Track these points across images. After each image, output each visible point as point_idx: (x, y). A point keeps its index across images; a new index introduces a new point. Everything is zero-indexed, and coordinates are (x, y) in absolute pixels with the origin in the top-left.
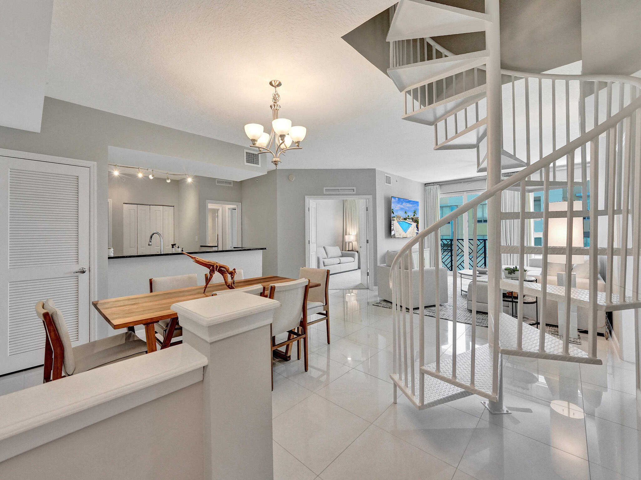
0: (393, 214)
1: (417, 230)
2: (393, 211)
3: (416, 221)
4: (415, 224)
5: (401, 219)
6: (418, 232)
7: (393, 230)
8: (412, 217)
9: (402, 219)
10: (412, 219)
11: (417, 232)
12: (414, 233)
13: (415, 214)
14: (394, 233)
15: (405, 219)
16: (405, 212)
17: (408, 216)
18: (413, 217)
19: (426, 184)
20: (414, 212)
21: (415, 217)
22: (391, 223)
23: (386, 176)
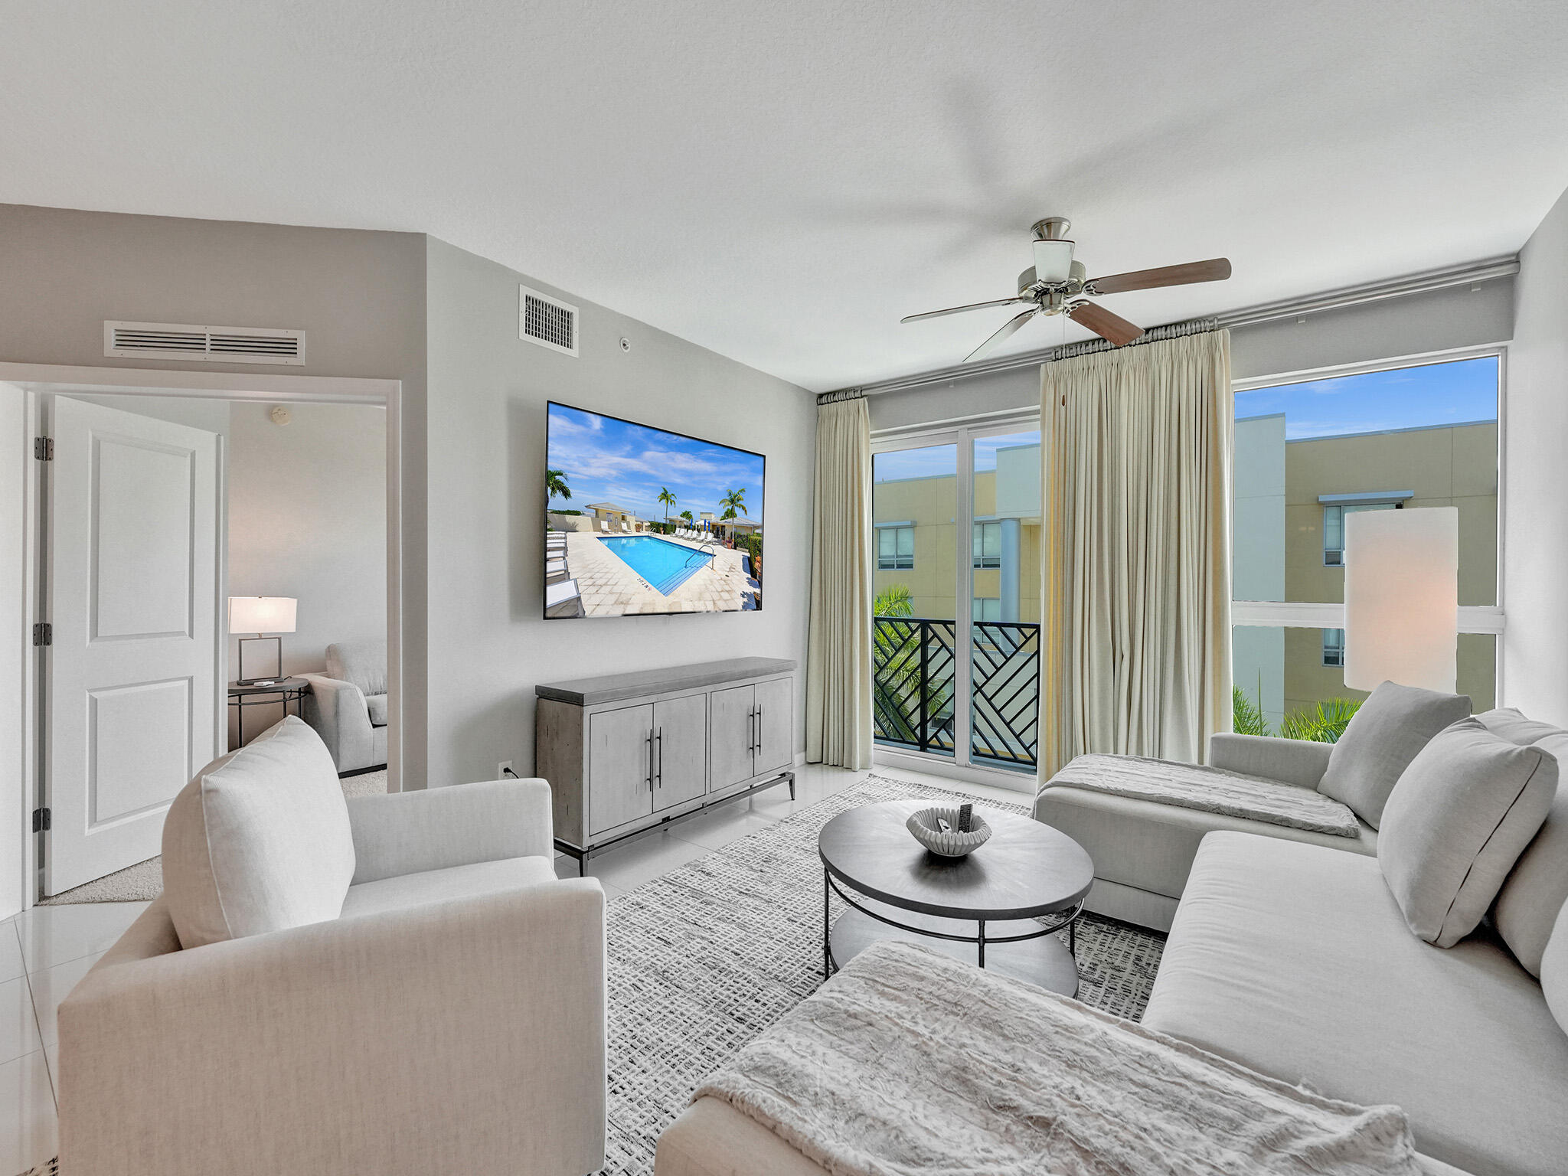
0: (566, 494)
1: (751, 584)
2: (566, 484)
3: (750, 545)
4: (738, 556)
5: (633, 524)
6: (758, 591)
7: (565, 576)
8: (715, 519)
9: (638, 528)
10: (718, 531)
11: (751, 590)
12: (726, 596)
13: (738, 511)
14: (574, 594)
15: (667, 528)
16: (665, 496)
17: (687, 515)
18: (722, 523)
19: (821, 396)
20: (732, 501)
21: (741, 518)
22: (548, 541)
23: (527, 298)
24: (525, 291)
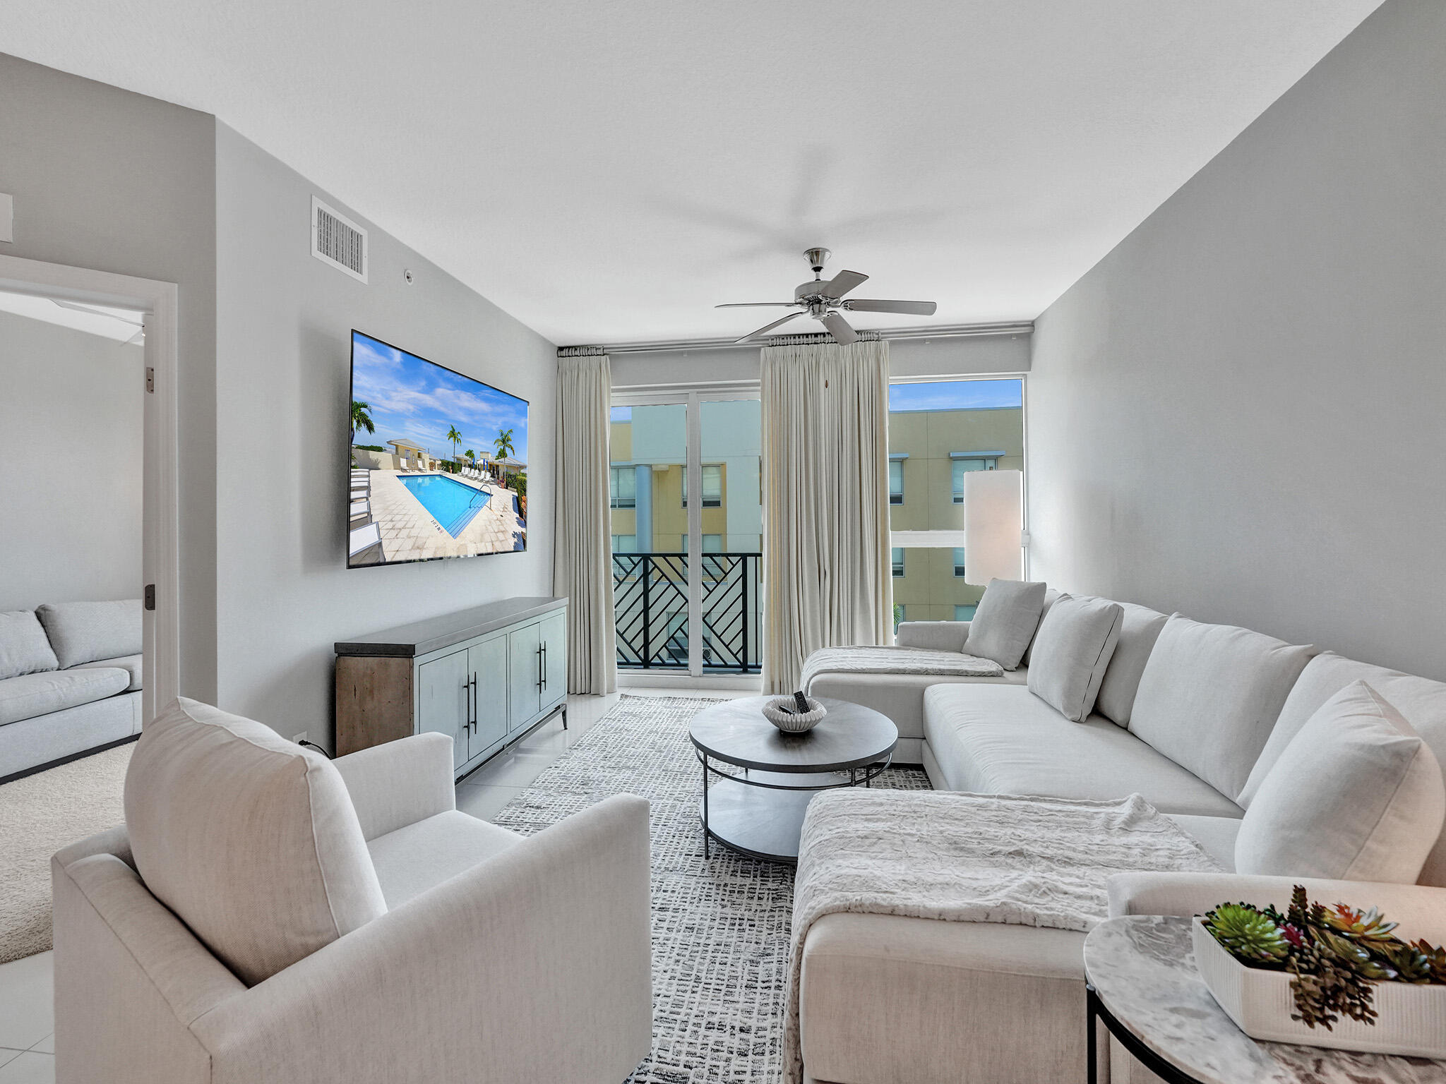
0: (370, 428)
1: (519, 524)
2: (371, 417)
3: (514, 481)
4: (509, 495)
5: (427, 462)
6: (524, 530)
7: (367, 520)
8: (491, 458)
9: (432, 466)
10: (493, 469)
11: (519, 529)
12: (501, 536)
13: (508, 451)
14: (376, 540)
15: (452, 466)
16: (453, 434)
17: (470, 453)
18: (496, 462)
19: (561, 349)
20: (503, 441)
21: (510, 459)
22: (352, 480)
23: (320, 212)
24: (318, 204)
